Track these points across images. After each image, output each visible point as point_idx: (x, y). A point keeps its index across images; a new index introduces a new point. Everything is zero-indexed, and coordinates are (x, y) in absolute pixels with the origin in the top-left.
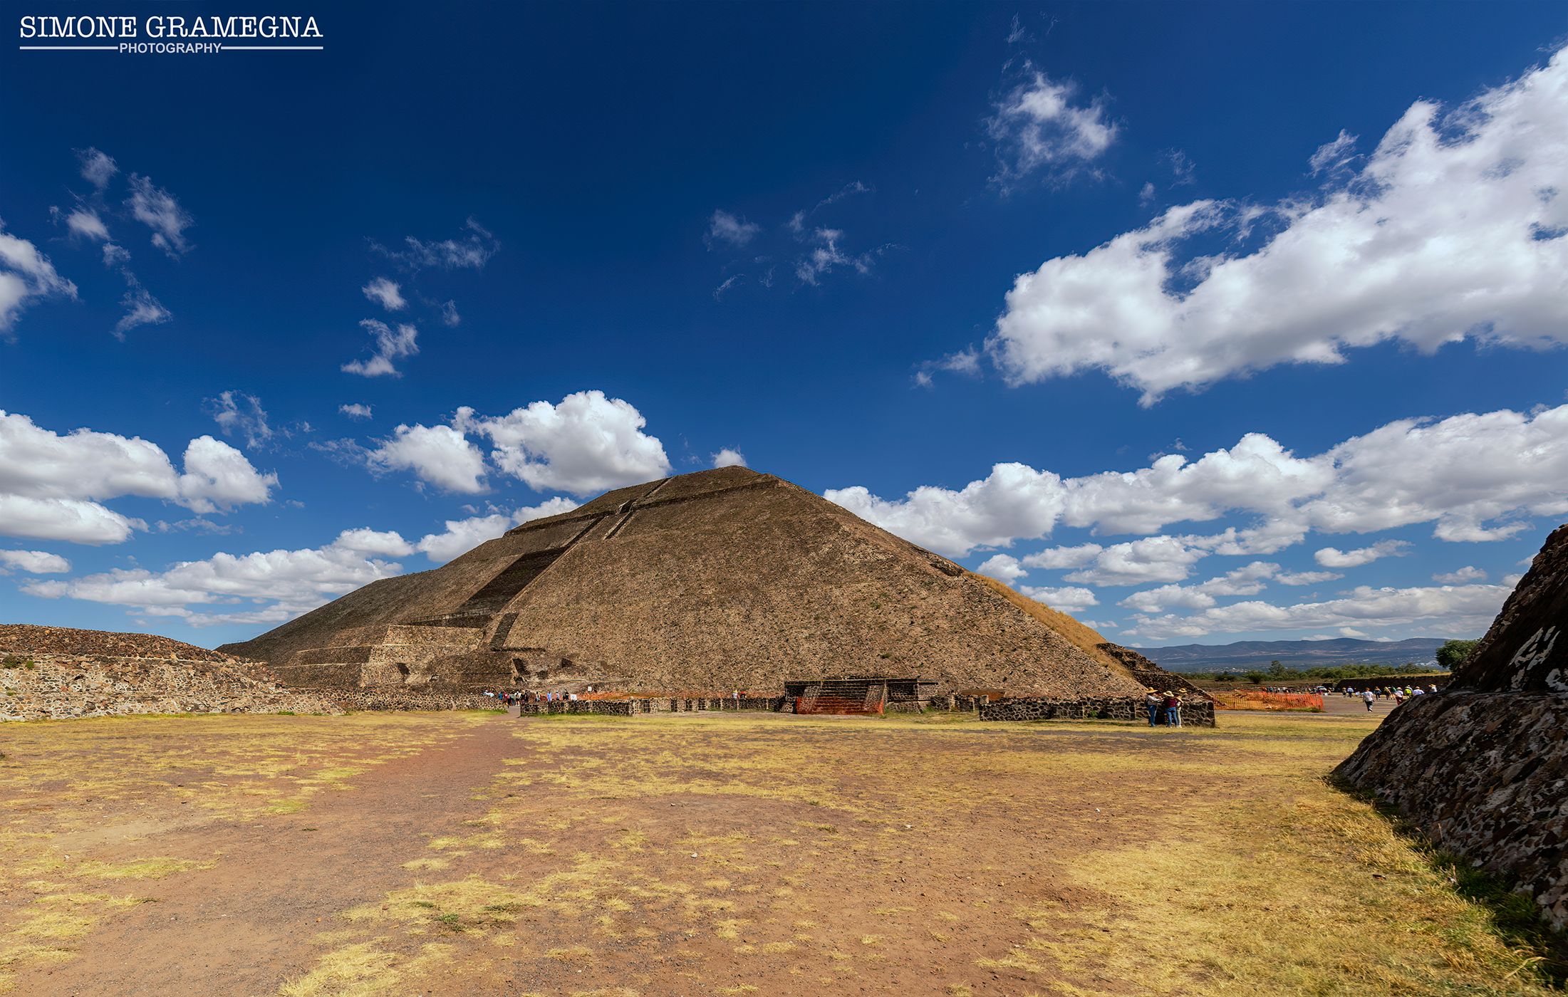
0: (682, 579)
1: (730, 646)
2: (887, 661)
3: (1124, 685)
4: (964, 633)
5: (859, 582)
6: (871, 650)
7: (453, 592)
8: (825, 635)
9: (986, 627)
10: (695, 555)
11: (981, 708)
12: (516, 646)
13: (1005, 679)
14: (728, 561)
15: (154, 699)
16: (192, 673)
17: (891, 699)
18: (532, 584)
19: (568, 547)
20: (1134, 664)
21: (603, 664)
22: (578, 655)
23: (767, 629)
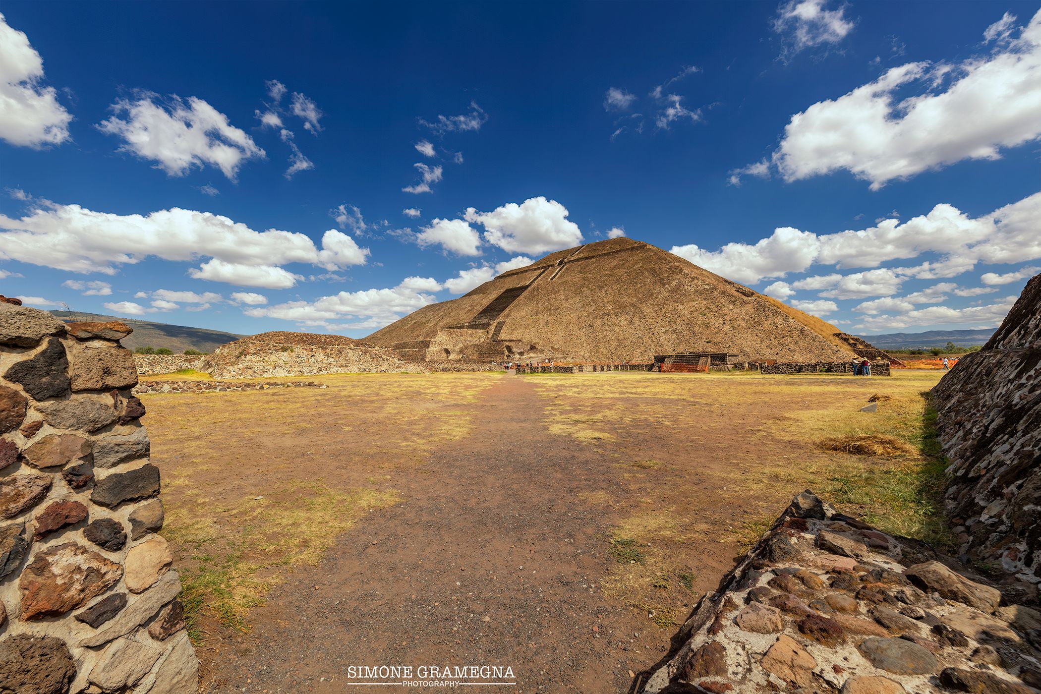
0: (594, 301)
1: (621, 337)
2: (710, 344)
3: (847, 355)
4: (754, 329)
5: (693, 301)
6: (701, 338)
7: (469, 311)
8: (674, 331)
9: (767, 325)
10: (600, 288)
11: (761, 368)
12: (505, 339)
13: (777, 354)
14: (619, 291)
15: (346, 366)
16: (361, 353)
17: (712, 364)
18: (512, 305)
19: (530, 285)
20: (855, 344)
21: (552, 348)
22: (538, 343)
23: (642, 328)
